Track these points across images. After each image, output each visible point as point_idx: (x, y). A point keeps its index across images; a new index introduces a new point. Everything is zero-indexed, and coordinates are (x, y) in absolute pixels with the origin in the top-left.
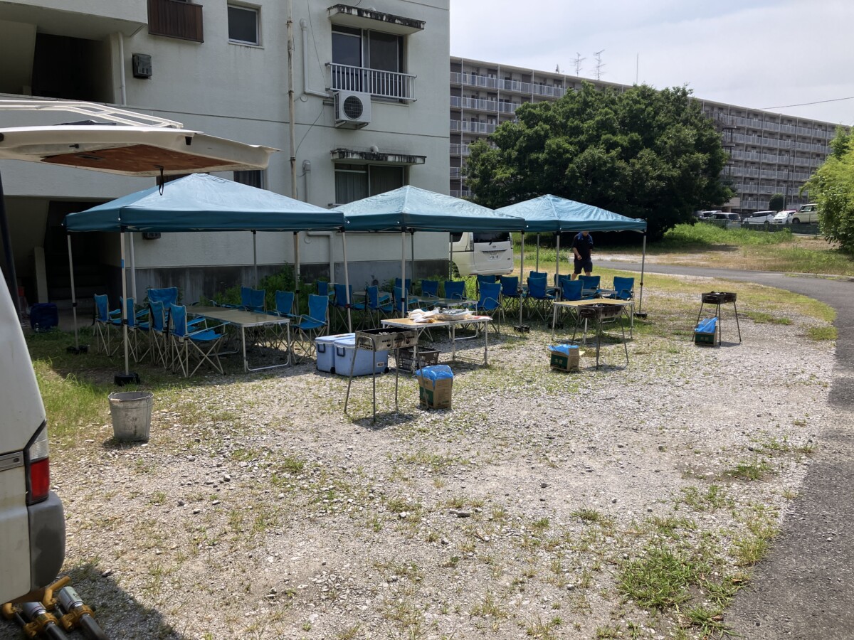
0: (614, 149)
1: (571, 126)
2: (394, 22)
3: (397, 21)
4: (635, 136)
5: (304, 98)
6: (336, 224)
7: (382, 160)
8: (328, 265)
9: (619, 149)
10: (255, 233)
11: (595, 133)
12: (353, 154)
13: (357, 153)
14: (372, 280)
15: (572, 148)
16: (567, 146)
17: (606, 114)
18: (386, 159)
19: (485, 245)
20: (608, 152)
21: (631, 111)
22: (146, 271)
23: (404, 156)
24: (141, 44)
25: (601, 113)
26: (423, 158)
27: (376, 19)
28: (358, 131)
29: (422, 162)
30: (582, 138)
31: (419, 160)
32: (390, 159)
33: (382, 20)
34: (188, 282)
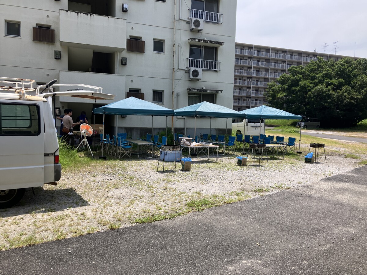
0: (330, 86)
1: (311, 76)
2: (212, 43)
3: (213, 43)
4: (342, 80)
5: (178, 71)
6: (171, 114)
7: (205, 92)
8: (184, 129)
9: (333, 86)
10: (153, 116)
11: (322, 79)
12: (194, 90)
13: (196, 89)
14: (200, 135)
15: (311, 85)
16: (309, 84)
17: (328, 70)
18: (207, 91)
19: (253, 124)
20: (327, 87)
21: (340, 69)
22: (121, 128)
23: (214, 90)
24: (125, 54)
25: (325, 70)
26: (222, 91)
27: (205, 42)
28: (198, 82)
29: (221, 92)
30: (316, 81)
31: (219, 92)
32: (208, 91)
33: (207, 42)
34: (135, 132)
